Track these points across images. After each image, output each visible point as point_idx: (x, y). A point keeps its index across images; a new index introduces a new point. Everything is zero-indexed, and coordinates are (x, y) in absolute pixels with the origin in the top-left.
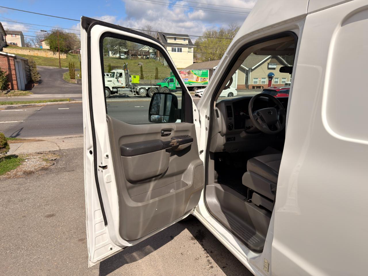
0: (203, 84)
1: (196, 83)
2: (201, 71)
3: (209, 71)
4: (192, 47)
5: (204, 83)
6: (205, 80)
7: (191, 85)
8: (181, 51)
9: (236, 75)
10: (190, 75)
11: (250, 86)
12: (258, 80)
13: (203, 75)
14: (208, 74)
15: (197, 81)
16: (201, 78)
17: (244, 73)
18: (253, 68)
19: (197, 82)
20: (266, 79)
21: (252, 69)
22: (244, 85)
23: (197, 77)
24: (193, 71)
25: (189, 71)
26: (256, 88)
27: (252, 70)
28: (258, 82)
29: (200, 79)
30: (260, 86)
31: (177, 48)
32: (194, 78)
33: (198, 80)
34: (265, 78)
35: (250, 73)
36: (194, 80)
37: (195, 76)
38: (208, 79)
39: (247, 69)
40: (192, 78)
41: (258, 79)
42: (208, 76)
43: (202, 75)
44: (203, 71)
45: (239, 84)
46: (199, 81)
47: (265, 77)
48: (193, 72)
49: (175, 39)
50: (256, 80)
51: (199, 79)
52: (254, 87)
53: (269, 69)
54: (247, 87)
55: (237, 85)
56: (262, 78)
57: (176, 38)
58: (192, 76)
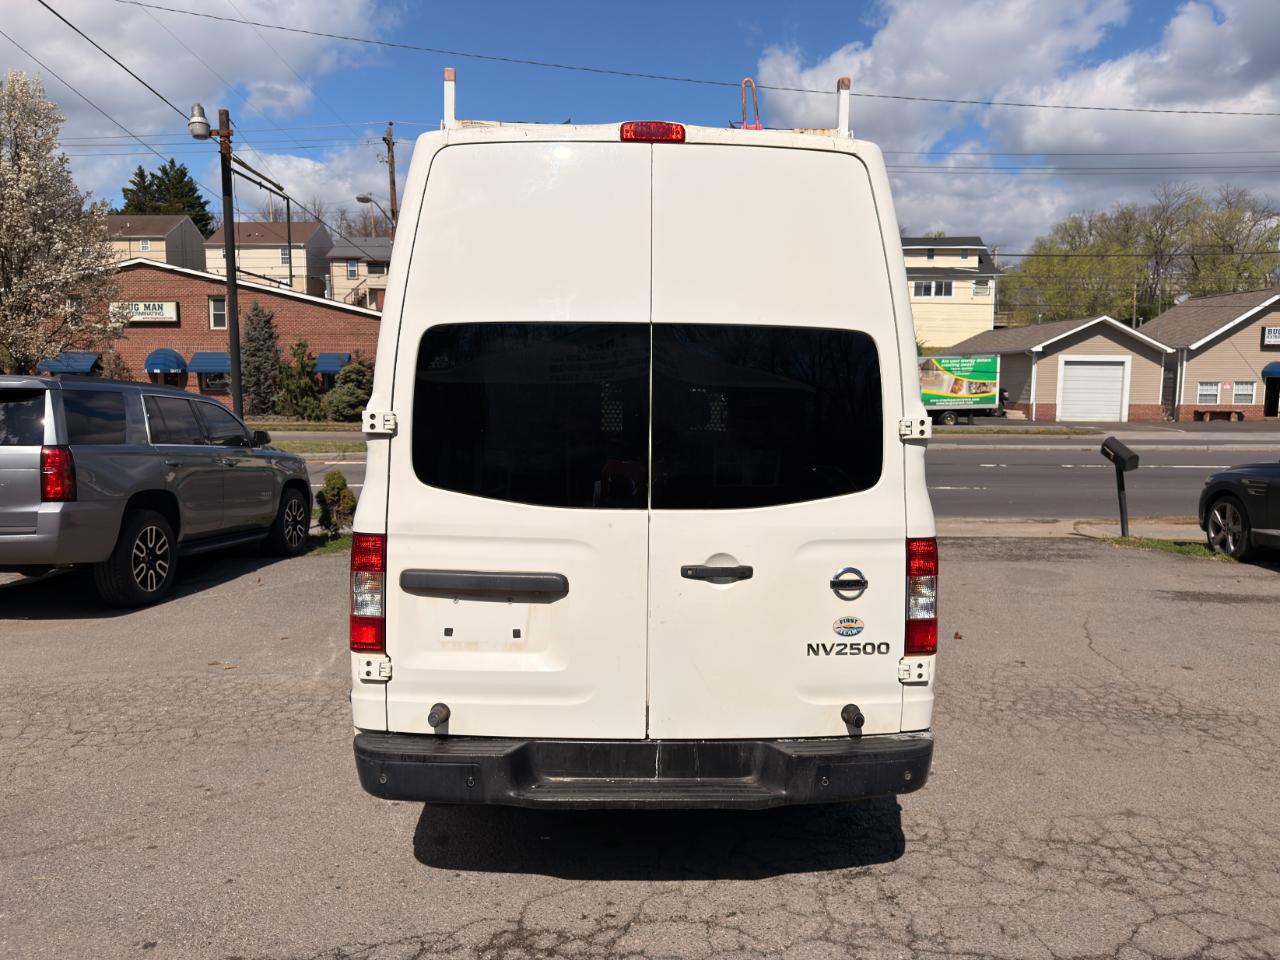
0: (975, 403)
1: (951, 398)
2: (972, 361)
3: (999, 359)
4: (992, 278)
5: (981, 398)
6: (984, 389)
7: (934, 404)
8: (949, 292)
9: (1124, 369)
10: (930, 372)
11: (1182, 411)
12: (1217, 390)
13: (977, 371)
14: (998, 370)
15: (955, 393)
16: (971, 383)
17: (1159, 363)
18: (1194, 347)
19: (954, 395)
20: (1255, 385)
21: (1189, 351)
22: (1156, 406)
23: (956, 380)
24: (941, 360)
25: (928, 361)
26: (1211, 419)
27: (1193, 354)
28: (1219, 399)
29: (965, 385)
30: (1227, 410)
31: (933, 284)
32: (946, 384)
33: (960, 390)
34: (1252, 383)
35: (1182, 365)
36: (945, 390)
37: (948, 378)
38: (995, 385)
39: (1170, 350)
40: (938, 382)
41: (1220, 385)
42: (998, 375)
43: (973, 371)
44: (979, 360)
45: (1138, 403)
46: (964, 392)
47: (1248, 380)
48: (940, 364)
49: (931, 254)
50: (1210, 390)
51: (962, 386)
52: (1199, 416)
53: (1265, 347)
54: (1172, 415)
55: (1130, 406)
56: (1237, 383)
57: (933, 250)
58: (938, 376)
